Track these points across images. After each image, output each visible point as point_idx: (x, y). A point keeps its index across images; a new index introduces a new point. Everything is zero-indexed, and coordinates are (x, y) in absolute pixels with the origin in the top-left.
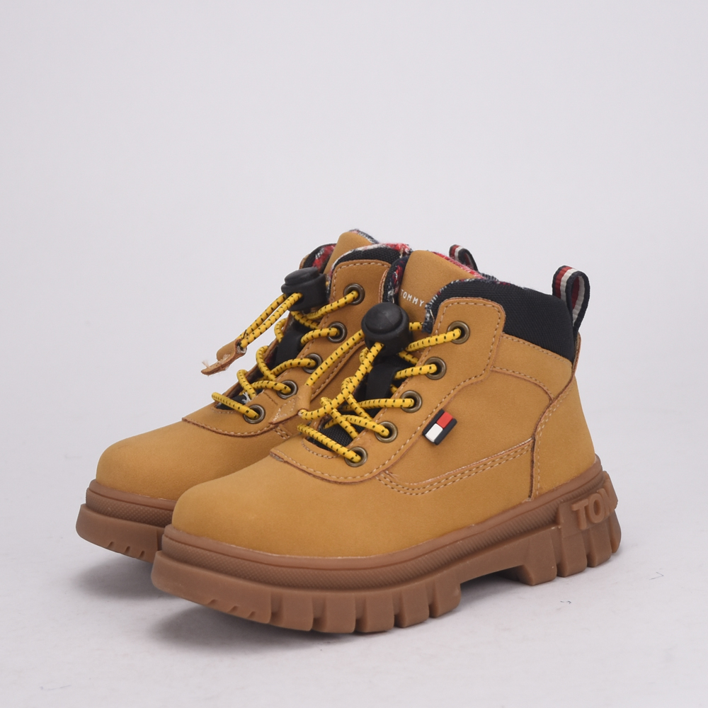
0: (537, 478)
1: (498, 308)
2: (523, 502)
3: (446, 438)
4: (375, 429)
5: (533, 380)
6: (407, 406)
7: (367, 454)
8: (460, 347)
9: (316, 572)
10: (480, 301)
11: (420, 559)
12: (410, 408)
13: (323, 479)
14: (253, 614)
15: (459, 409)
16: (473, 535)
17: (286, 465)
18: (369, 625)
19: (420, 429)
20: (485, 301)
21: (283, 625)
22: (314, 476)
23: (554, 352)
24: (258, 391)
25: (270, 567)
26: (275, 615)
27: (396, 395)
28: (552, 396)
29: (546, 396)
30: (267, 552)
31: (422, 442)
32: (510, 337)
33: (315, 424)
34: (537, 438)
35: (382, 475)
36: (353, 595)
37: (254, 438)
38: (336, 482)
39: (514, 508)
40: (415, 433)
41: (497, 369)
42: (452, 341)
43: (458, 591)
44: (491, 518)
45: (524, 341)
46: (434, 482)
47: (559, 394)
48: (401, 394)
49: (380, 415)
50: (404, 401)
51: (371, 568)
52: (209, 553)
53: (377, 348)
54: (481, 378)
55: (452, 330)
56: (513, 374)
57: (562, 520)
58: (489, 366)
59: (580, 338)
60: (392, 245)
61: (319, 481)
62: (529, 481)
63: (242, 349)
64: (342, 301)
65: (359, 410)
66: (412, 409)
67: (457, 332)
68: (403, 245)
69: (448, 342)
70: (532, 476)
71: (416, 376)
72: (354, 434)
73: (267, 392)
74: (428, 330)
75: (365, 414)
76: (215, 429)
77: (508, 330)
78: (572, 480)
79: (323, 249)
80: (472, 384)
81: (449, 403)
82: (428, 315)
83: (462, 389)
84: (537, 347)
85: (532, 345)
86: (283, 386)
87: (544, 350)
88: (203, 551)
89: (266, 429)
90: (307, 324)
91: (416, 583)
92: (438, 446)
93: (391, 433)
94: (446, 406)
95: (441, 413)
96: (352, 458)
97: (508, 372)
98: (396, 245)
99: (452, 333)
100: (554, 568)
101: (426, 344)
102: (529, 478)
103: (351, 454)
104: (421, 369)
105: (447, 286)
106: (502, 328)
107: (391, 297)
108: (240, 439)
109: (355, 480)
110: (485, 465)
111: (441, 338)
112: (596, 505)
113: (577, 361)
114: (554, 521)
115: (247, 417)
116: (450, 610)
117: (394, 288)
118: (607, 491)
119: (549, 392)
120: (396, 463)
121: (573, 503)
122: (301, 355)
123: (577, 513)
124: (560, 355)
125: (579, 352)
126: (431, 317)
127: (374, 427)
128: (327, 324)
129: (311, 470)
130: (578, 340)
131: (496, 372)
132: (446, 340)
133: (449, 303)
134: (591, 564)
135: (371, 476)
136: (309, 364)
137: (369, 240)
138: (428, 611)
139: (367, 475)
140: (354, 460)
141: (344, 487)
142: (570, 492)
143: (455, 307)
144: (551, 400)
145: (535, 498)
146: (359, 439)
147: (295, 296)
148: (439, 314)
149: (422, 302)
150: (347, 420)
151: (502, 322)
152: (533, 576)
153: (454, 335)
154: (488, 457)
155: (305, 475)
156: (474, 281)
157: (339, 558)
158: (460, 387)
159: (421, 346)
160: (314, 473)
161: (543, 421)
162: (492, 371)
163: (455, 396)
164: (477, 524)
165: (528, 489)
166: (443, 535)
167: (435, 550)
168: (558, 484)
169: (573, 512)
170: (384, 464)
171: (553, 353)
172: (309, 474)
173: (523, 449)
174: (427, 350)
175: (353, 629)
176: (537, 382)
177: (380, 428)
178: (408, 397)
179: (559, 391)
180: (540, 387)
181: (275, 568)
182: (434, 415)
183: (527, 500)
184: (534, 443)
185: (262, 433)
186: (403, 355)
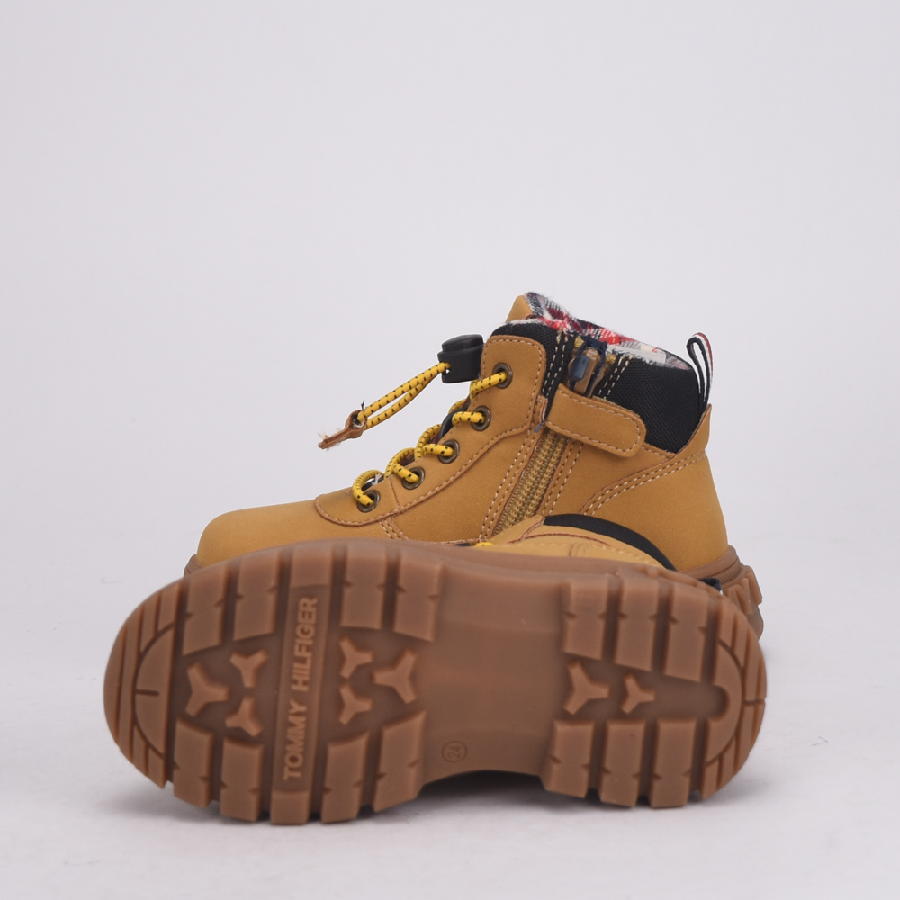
37: (356, 529)
89: (372, 520)
115: (362, 505)
185: (366, 525)
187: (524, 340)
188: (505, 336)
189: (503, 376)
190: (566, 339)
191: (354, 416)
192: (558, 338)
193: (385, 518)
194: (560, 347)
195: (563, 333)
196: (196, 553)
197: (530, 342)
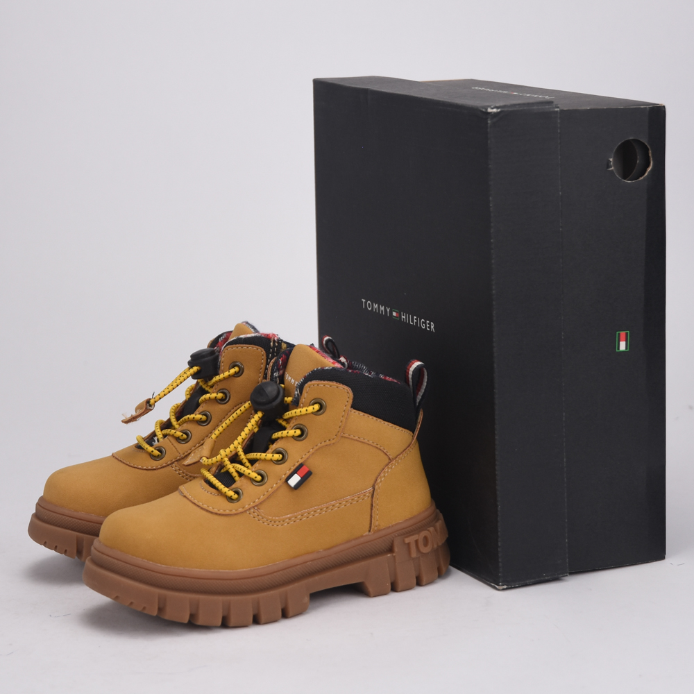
0: (376, 517)
1: (347, 390)
2: (364, 535)
3: (302, 485)
4: (250, 476)
5: (375, 444)
6: (276, 459)
7: (243, 494)
8: (318, 417)
10: (334, 384)
11: (275, 574)
12: (278, 461)
13: (207, 511)
14: (144, 608)
15: (316, 464)
16: (322, 558)
17: (185, 499)
18: (232, 621)
19: (284, 477)
20: (338, 384)
21: (167, 617)
22: (202, 508)
23: (395, 424)
24: (165, 436)
25: (159, 575)
26: (161, 610)
27: (270, 450)
28: (391, 457)
29: (386, 457)
31: (284, 489)
32: (357, 412)
33: (214, 469)
34: (376, 487)
35: (252, 510)
36: (221, 598)
37: (155, 471)
38: (216, 514)
39: (357, 538)
40: (280, 479)
41: (346, 435)
42: (312, 413)
43: (307, 599)
44: (337, 546)
45: (369, 415)
46: (292, 517)
47: (398, 456)
48: (273, 450)
49: (257, 465)
50: (273, 456)
51: (236, 579)
53: (260, 414)
54: (333, 441)
55: (313, 404)
56: (358, 439)
57: (396, 549)
58: (340, 433)
60: (265, 335)
61: (204, 512)
62: (369, 519)
63: (150, 406)
64: (227, 374)
65: (245, 461)
66: (280, 462)
67: (317, 407)
68: (274, 335)
69: (309, 414)
70: (371, 516)
71: (285, 437)
72: (237, 478)
73: (170, 438)
74: (296, 404)
75: (248, 464)
76: (128, 463)
77: (355, 406)
79: (225, 335)
80: (326, 445)
81: (308, 458)
82: (296, 392)
83: (319, 448)
84: (379, 420)
85: (375, 418)
86: (181, 434)
89: (164, 465)
90: (207, 389)
92: (296, 491)
93: (263, 478)
94: (305, 461)
95: (301, 466)
96: (231, 496)
97: (355, 438)
98: (268, 335)
99: (312, 406)
100: (389, 585)
101: (294, 415)
102: (369, 517)
103: (231, 493)
104: (288, 432)
106: (350, 405)
107: (276, 377)
108: (145, 471)
109: (231, 513)
110: (333, 506)
111: (303, 410)
112: (426, 538)
114: (391, 550)
115: (153, 455)
116: (300, 612)
117: (279, 371)
118: (436, 529)
119: (388, 454)
120: (264, 501)
121: (407, 537)
122: (197, 412)
123: (409, 544)
126: (298, 394)
127: (249, 474)
128: (217, 390)
129: (200, 504)
131: (345, 437)
132: (308, 412)
133: (311, 385)
134: (419, 583)
135: (243, 510)
136: (201, 419)
137: (252, 330)
138: (281, 613)
139: (241, 510)
140: (233, 498)
141: (223, 517)
142: (403, 529)
143: (315, 388)
144: (390, 460)
145: (374, 532)
146: (239, 482)
147: (195, 369)
148: (303, 392)
149: (296, 383)
150: (233, 467)
151: (351, 401)
152: (371, 590)
153: (313, 408)
154: (336, 500)
155: (195, 507)
158: (317, 447)
159: (290, 416)
160: (202, 506)
161: (382, 475)
162: (342, 436)
163: (313, 453)
164: (325, 550)
165: (368, 526)
167: (289, 568)
168: (394, 523)
169: (405, 544)
170: (254, 502)
172: (198, 506)
173: (364, 495)
174: (294, 419)
175: (220, 623)
176: (378, 446)
177: (253, 475)
178: (278, 453)
179: (397, 454)
180: (380, 450)
181: (162, 576)
182: (295, 467)
183: (367, 533)
184: (374, 491)
185: (161, 468)
186: (280, 421)
187: (250, 347)
188: (237, 345)
189: (237, 369)
190: (276, 344)
191: (148, 402)
192: (272, 344)
193: (173, 463)
194: (273, 348)
195: (274, 341)
196: (42, 495)
197: (255, 348)
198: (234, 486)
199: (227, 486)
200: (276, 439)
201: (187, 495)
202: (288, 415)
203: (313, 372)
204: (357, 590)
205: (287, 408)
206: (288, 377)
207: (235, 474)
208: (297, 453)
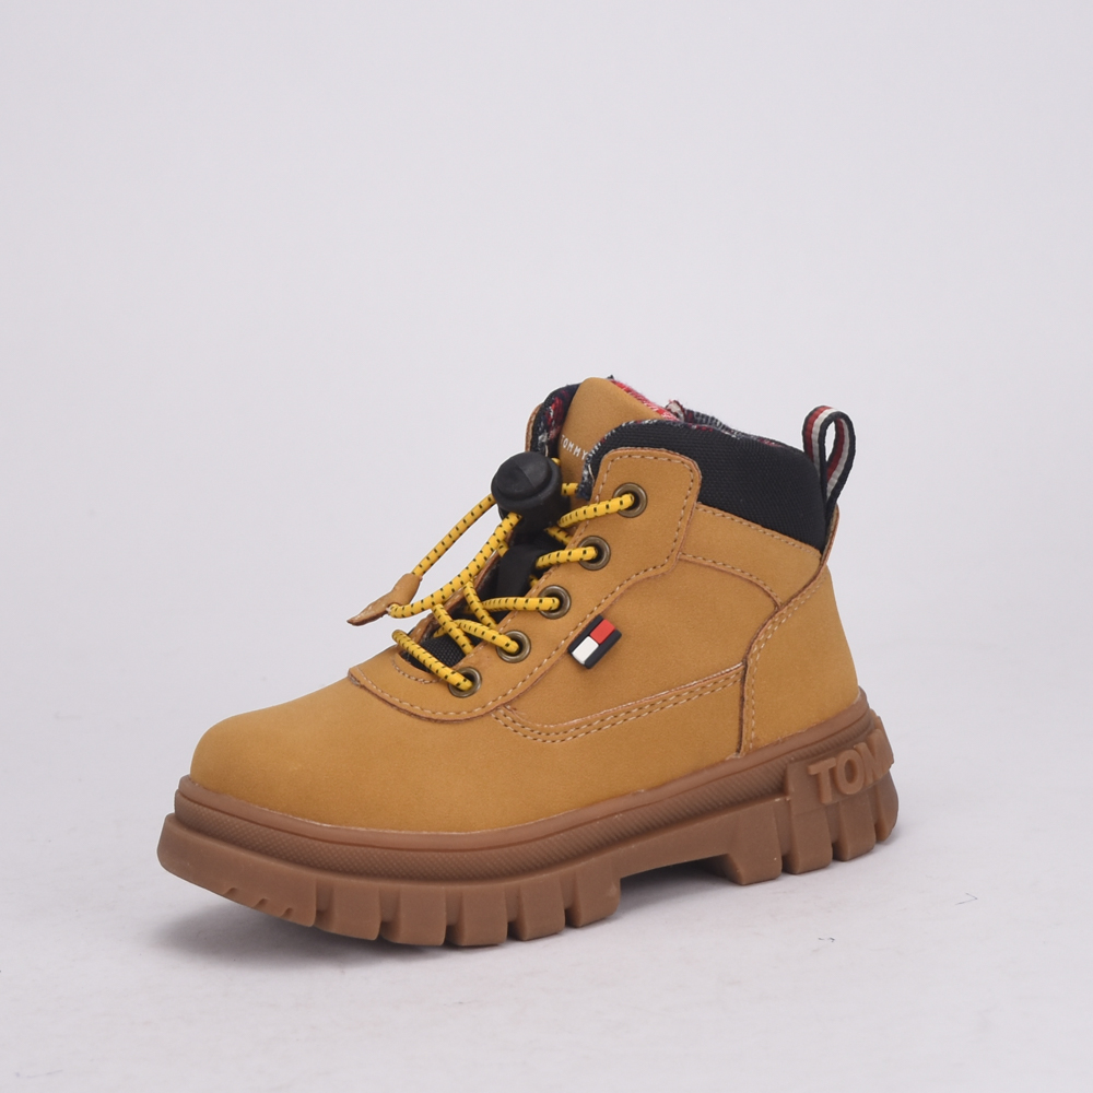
0: (749, 723)
1: (689, 465)
2: (728, 759)
3: (601, 660)
4: (496, 642)
5: (746, 575)
6: (547, 608)
7: (481, 679)
8: (631, 522)
9: (386, 852)
10: (663, 453)
11: (551, 838)
12: (550, 611)
13: (411, 714)
14: (289, 911)
15: (628, 616)
17: (362, 691)
18: (467, 934)
19: (565, 644)
20: (670, 454)
21: (334, 929)
22: (399, 709)
23: (785, 534)
25: (317, 843)
26: (322, 914)
27: (534, 591)
28: (779, 601)
29: (769, 601)
30: (314, 820)
31: (566, 665)
32: (710, 510)
34: (751, 662)
35: (501, 711)
36: (443, 888)
38: (429, 719)
40: (557, 649)
41: (689, 557)
42: (619, 512)
43: (614, 890)
44: (673, 780)
45: (733, 516)
46: (582, 724)
47: (792, 598)
48: (540, 590)
49: (508, 620)
50: (541, 601)
52: (229, 819)
53: (512, 519)
54: (662, 570)
55: (620, 495)
56: (713, 565)
57: (791, 788)
58: (675, 553)
59: (838, 514)
61: (404, 717)
62: (736, 726)
65: (482, 613)
66: (554, 614)
67: (627, 500)
69: (612, 514)
70: (741, 720)
71: (564, 563)
72: (468, 648)
74: (585, 495)
75: (488, 619)
77: (705, 498)
78: (810, 729)
80: (648, 578)
81: (611, 605)
82: (586, 473)
83: (634, 585)
84: (754, 526)
85: (746, 523)
87: (766, 530)
88: (221, 815)
91: (544, 875)
92: (592, 670)
93: (521, 647)
94: (606, 611)
95: (598, 620)
96: (458, 684)
97: (706, 563)
99: (619, 499)
100: (778, 860)
101: (581, 517)
102: (737, 722)
103: (457, 678)
104: (570, 554)
105: (616, 429)
106: (696, 496)
107: (543, 444)
109: (458, 717)
110: (664, 701)
111: (601, 507)
112: (850, 767)
113: (829, 548)
114: (781, 789)
116: (601, 916)
117: (549, 432)
118: (870, 747)
119: (772, 594)
120: (525, 692)
121: (813, 762)
123: (816, 777)
124: (796, 539)
125: (834, 534)
126: (589, 475)
127: (494, 638)
129: (396, 701)
130: (835, 516)
131: (686, 561)
132: (609, 511)
133: (616, 456)
134: (839, 855)
135: (483, 711)
138: (563, 918)
139: (478, 711)
140: (461, 687)
141: (442, 726)
142: (805, 746)
143: (623, 462)
144: (777, 607)
145: (747, 754)
146: (473, 656)
148: (600, 471)
149: (585, 454)
150: (459, 627)
151: (696, 487)
152: (742, 870)
153: (621, 503)
154: (670, 690)
155: (385, 707)
156: (656, 424)
157: (425, 833)
158: (630, 583)
159: (575, 519)
160: (399, 705)
161: (761, 637)
162: (680, 560)
163: (622, 595)
164: (650, 789)
165: (736, 740)
166: (592, 804)
167: (578, 826)
168: (786, 734)
169: (810, 776)
170: (505, 695)
171: (782, 536)
172: (392, 705)
173: (727, 679)
174: (582, 525)
175: (442, 940)
176: (754, 579)
177: (502, 640)
178: (551, 595)
179: (791, 594)
180: (758, 586)
182: (586, 623)
183: (733, 755)
184: (745, 670)
186: (553, 532)
198: (462, 664)
199: (449, 664)
200: (546, 568)
201: (368, 684)
202: (568, 519)
203: (619, 429)
204: (714, 871)
205: (566, 505)
206: (567, 444)
207: (463, 640)
208: (589, 593)
